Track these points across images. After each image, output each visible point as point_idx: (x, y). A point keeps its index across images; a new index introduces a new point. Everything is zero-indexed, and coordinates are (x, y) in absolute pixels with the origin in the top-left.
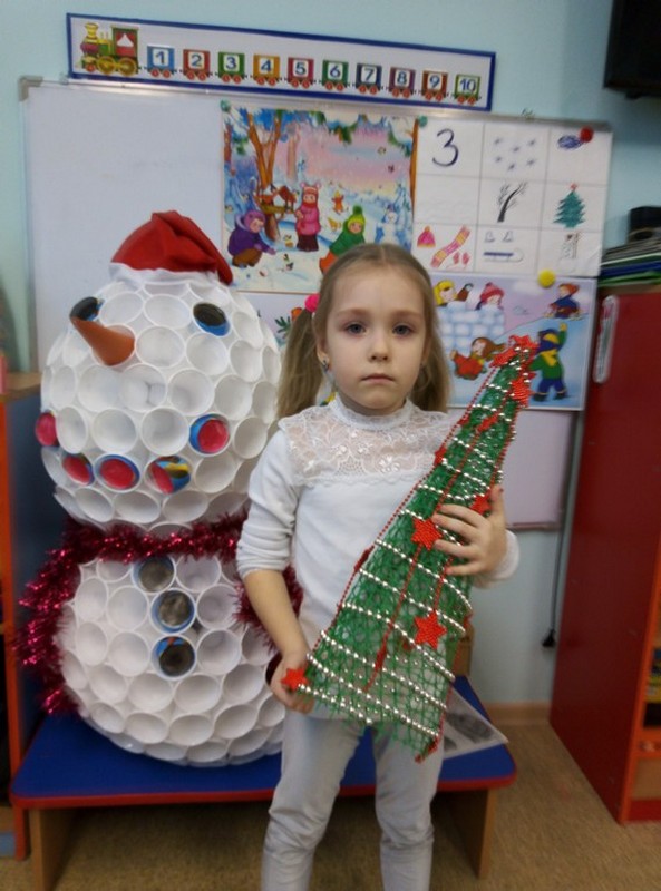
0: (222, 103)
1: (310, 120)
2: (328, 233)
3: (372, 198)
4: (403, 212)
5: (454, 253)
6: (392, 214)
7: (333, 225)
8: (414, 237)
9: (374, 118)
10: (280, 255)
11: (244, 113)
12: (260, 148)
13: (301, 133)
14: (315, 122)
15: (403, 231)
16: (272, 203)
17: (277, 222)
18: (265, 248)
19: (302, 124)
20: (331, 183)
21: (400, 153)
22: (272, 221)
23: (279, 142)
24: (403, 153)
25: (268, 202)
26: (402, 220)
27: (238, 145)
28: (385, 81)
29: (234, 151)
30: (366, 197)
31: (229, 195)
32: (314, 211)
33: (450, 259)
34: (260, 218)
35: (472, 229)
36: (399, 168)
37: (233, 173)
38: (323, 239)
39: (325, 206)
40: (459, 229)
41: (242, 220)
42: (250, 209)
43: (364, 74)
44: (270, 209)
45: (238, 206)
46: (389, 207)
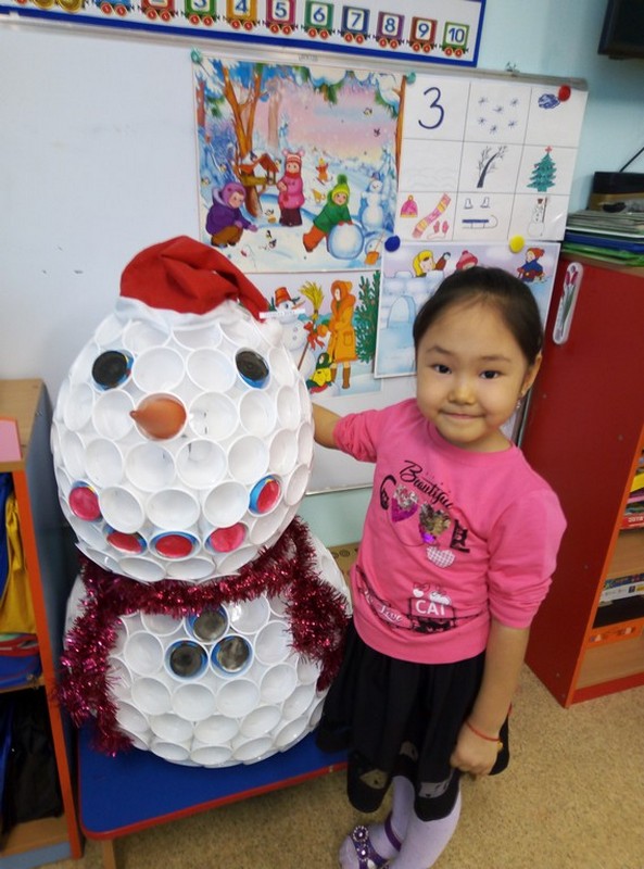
0: (193, 54)
1: (294, 76)
2: (312, 206)
3: (356, 165)
4: (387, 180)
5: (434, 223)
6: (377, 183)
7: (318, 196)
8: (397, 207)
9: (361, 76)
10: (262, 232)
11: (217, 65)
12: (237, 109)
13: (283, 91)
14: (299, 79)
15: (387, 201)
16: (252, 174)
17: (259, 195)
18: (247, 225)
19: (285, 81)
20: (315, 149)
21: (386, 113)
22: (253, 194)
23: (259, 102)
24: (389, 114)
25: (248, 172)
26: (387, 189)
27: (212, 106)
28: (372, 29)
29: (209, 112)
30: (350, 164)
31: (205, 165)
32: (297, 182)
33: (430, 228)
34: (240, 192)
35: (452, 196)
36: (384, 131)
37: (208, 139)
38: (306, 212)
39: (309, 175)
40: (441, 196)
41: (221, 194)
42: (228, 181)
43: (351, 19)
44: (251, 180)
45: (216, 178)
46: (374, 175)
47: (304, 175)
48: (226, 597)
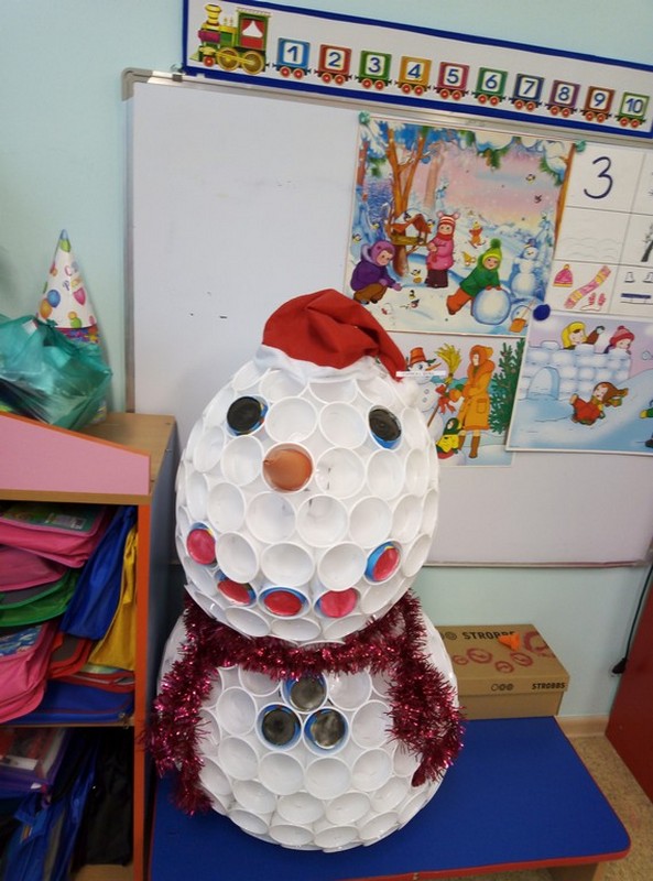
0: (362, 115)
1: (459, 140)
2: (461, 269)
3: (512, 231)
4: (544, 247)
5: (589, 295)
6: (532, 250)
7: (468, 260)
8: (551, 276)
9: (528, 142)
10: (406, 291)
11: (383, 127)
12: (397, 169)
13: (445, 154)
14: (463, 143)
15: (540, 268)
16: (403, 233)
17: (408, 254)
18: (391, 284)
19: (449, 144)
20: (471, 213)
21: (550, 180)
22: (402, 254)
23: (421, 164)
24: (554, 181)
25: (399, 232)
26: (542, 256)
27: (374, 166)
28: (545, 98)
29: (369, 171)
30: (506, 229)
31: (358, 223)
32: (448, 243)
33: (585, 300)
34: (390, 252)
35: (612, 268)
36: (546, 198)
37: (365, 198)
38: (455, 275)
39: (461, 238)
40: (600, 267)
41: (370, 251)
42: (379, 239)
43: (524, 86)
44: (401, 240)
45: (367, 235)
46: (530, 240)
47: (457, 237)
48: (327, 665)
